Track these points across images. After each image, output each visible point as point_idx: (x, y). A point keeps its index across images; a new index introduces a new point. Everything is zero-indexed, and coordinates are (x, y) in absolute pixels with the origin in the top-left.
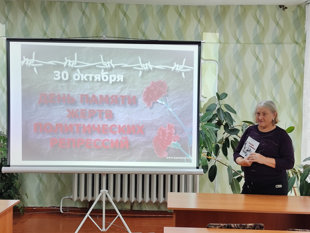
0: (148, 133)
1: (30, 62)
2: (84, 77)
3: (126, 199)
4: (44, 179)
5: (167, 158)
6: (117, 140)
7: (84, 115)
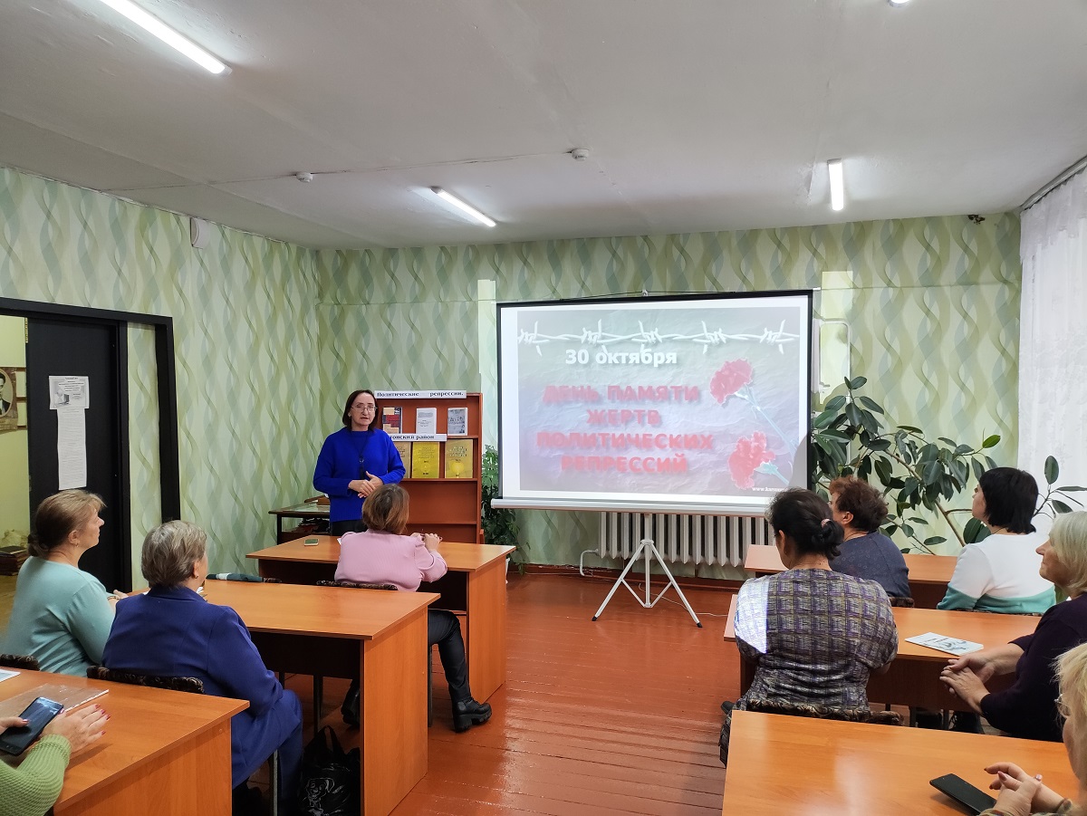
0: (719, 447)
1: (530, 338)
2: (613, 358)
3: (686, 559)
4: (555, 521)
5: (754, 489)
6: (668, 460)
7: (612, 418)
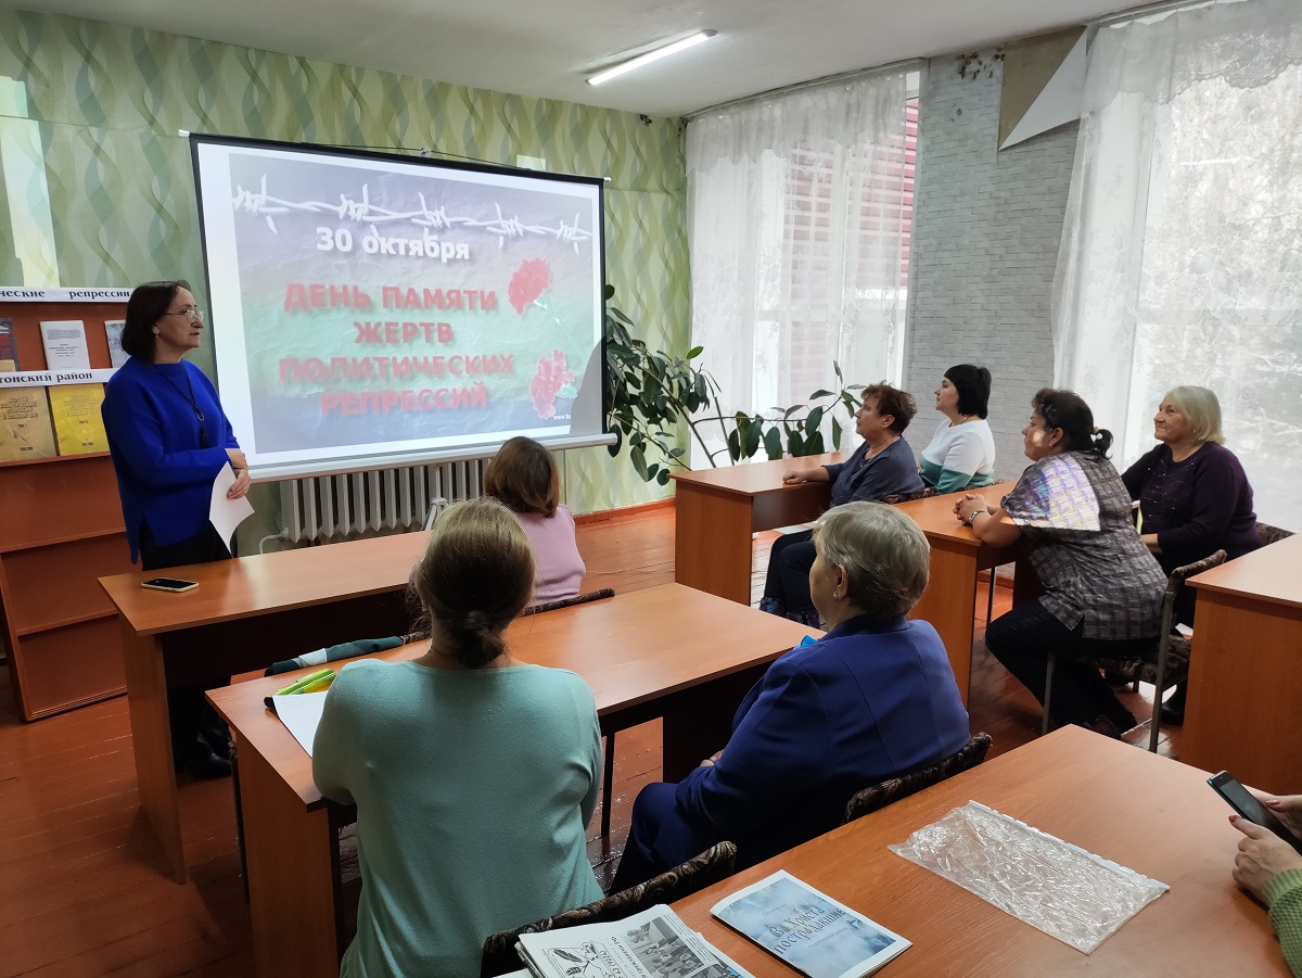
0: (520, 370)
1: (256, 202)
2: (386, 246)
5: (555, 418)
